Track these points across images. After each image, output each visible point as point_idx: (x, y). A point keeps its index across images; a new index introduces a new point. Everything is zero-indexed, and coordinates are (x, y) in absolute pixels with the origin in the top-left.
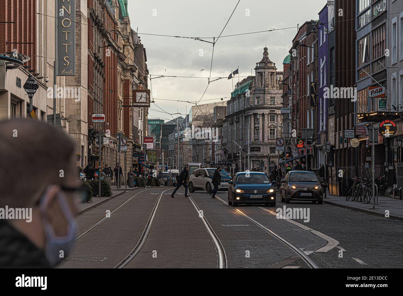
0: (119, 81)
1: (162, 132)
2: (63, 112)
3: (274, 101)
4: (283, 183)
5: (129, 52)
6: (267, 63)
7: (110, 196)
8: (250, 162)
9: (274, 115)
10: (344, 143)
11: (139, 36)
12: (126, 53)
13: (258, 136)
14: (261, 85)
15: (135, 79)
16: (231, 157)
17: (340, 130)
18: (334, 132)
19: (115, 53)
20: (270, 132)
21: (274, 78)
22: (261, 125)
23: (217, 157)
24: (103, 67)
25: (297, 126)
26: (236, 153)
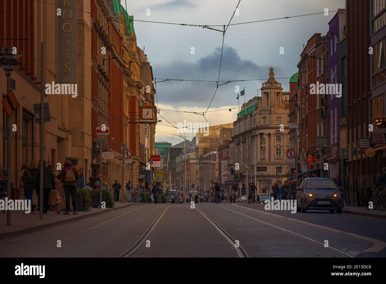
0: (125, 96)
1: (170, 155)
2: (66, 124)
3: (281, 121)
4: (298, 191)
5: (135, 68)
6: (273, 84)
7: (112, 207)
8: (257, 181)
9: (280, 135)
10: (358, 154)
11: (146, 54)
12: (132, 70)
13: (265, 155)
14: (267, 105)
15: (141, 96)
16: (237, 177)
17: (353, 141)
18: (346, 144)
19: (120, 67)
20: (276, 152)
21: (280, 98)
22: (267, 146)
23: (224, 178)
24: (107, 80)
25: (306, 140)
26: (243, 173)
